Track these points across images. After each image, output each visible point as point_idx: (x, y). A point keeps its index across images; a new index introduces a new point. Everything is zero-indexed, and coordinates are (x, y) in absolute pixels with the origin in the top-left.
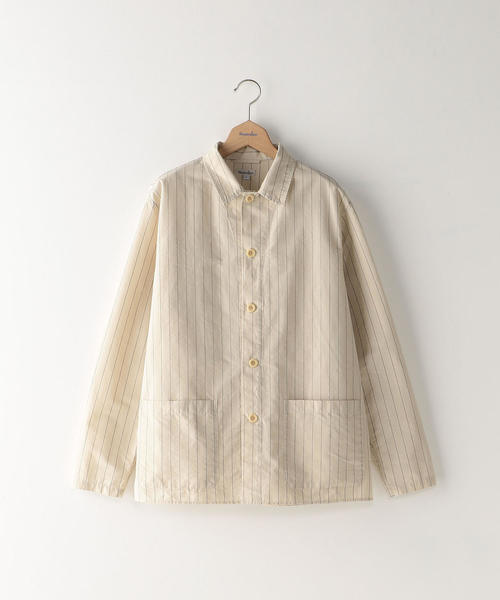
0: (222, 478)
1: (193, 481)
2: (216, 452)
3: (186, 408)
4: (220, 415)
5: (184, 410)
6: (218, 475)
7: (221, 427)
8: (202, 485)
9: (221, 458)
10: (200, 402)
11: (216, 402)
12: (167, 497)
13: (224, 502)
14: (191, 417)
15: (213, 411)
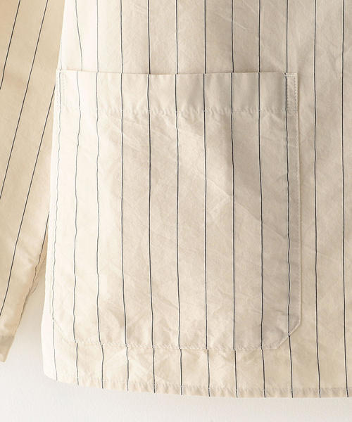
0: (309, 316)
1: (221, 327)
2: (291, 238)
3: (199, 97)
4: (305, 119)
5: (192, 103)
6: (296, 308)
7: (309, 157)
8: (249, 338)
9: (309, 252)
10: (244, 79)
11: (292, 78)
12: (140, 371)
13: (320, 392)
14: (214, 124)
15: (285, 104)
